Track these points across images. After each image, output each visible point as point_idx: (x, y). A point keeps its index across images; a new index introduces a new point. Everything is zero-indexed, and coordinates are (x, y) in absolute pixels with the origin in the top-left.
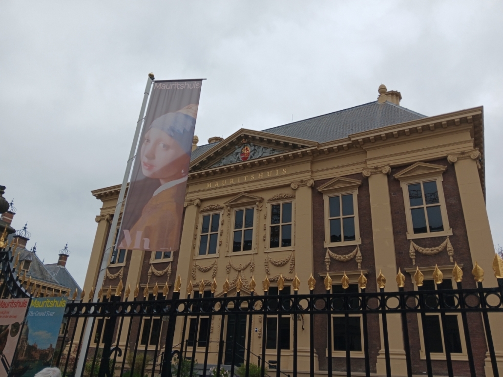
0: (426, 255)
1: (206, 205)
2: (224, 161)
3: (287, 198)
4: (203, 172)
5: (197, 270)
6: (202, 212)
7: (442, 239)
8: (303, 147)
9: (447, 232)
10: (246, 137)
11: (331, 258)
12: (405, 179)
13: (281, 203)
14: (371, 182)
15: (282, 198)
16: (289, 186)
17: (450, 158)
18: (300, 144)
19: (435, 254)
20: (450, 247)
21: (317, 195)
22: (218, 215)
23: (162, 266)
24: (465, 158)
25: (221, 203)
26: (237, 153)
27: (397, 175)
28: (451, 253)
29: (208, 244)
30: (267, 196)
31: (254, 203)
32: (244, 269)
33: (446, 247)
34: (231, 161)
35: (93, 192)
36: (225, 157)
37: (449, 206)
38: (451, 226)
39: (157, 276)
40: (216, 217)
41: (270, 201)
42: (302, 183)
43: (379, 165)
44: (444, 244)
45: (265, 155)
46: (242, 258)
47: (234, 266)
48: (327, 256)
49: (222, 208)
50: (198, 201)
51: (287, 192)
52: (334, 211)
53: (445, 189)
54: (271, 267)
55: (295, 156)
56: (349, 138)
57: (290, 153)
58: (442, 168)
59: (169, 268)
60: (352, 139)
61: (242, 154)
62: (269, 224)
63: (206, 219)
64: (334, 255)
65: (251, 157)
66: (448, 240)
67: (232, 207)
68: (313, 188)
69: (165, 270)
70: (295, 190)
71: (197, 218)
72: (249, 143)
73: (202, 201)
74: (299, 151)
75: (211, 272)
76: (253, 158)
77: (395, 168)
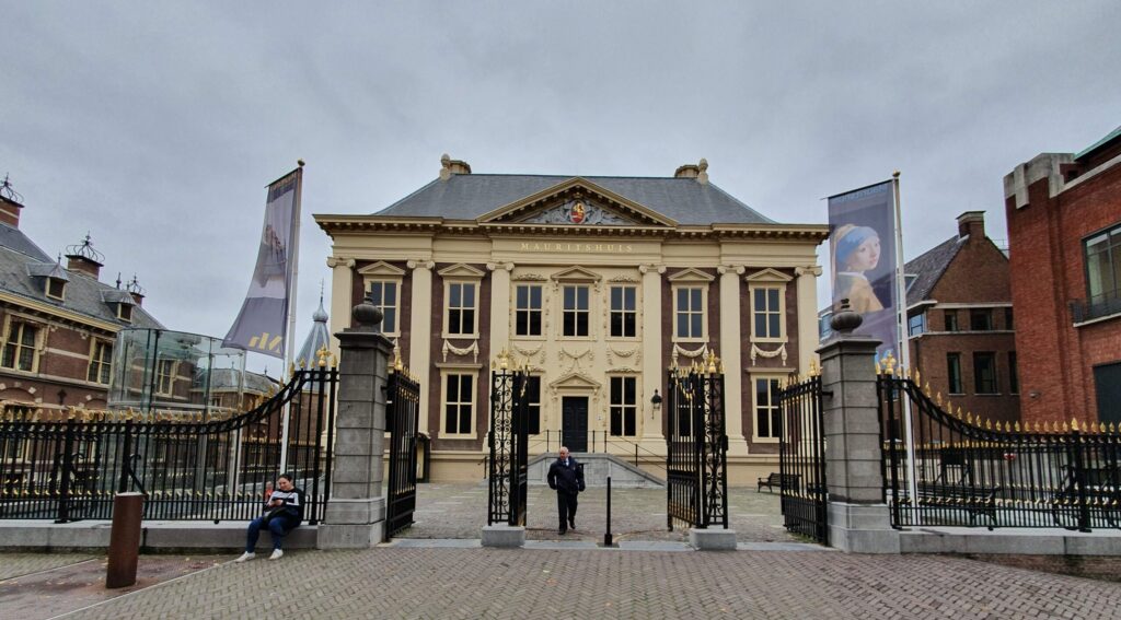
0: (764, 358)
1: (523, 272)
2: (547, 217)
3: (632, 282)
4: (522, 226)
5: (516, 352)
6: (515, 280)
7: (778, 345)
8: (659, 224)
9: (783, 338)
10: (582, 190)
11: (679, 354)
12: (753, 282)
13: (624, 286)
14: (723, 280)
15: (626, 281)
16: (637, 267)
17: (798, 270)
18: (656, 220)
19: (772, 358)
20: (784, 354)
21: (666, 284)
22: (539, 289)
23: (466, 343)
24: (809, 273)
25: (546, 274)
26: (566, 210)
27: (749, 278)
28: (784, 358)
29: (528, 323)
30: (607, 275)
31: (592, 281)
32: (581, 357)
33: (780, 354)
34: (557, 219)
35: (315, 216)
36: (547, 211)
37: (789, 317)
38: (788, 334)
39: (457, 355)
40: (537, 292)
41: (610, 281)
42: (652, 268)
43: (734, 264)
44: (779, 350)
45: (605, 222)
46: (576, 344)
47: (570, 352)
48: (675, 351)
49: (545, 281)
50: (511, 266)
51: (631, 275)
52: (683, 306)
53: (787, 299)
54: (614, 357)
55: (649, 233)
56: (711, 227)
57: (644, 228)
58: (789, 278)
59: (475, 347)
60: (715, 229)
61: (574, 213)
62: (609, 311)
63: (522, 292)
64: (683, 351)
65: (587, 220)
66: (783, 347)
67: (561, 281)
68: (664, 277)
69: (470, 349)
70: (642, 274)
71: (511, 288)
72: (583, 200)
73: (517, 265)
74: (655, 229)
75: (539, 356)
76: (590, 222)
77: (750, 270)
